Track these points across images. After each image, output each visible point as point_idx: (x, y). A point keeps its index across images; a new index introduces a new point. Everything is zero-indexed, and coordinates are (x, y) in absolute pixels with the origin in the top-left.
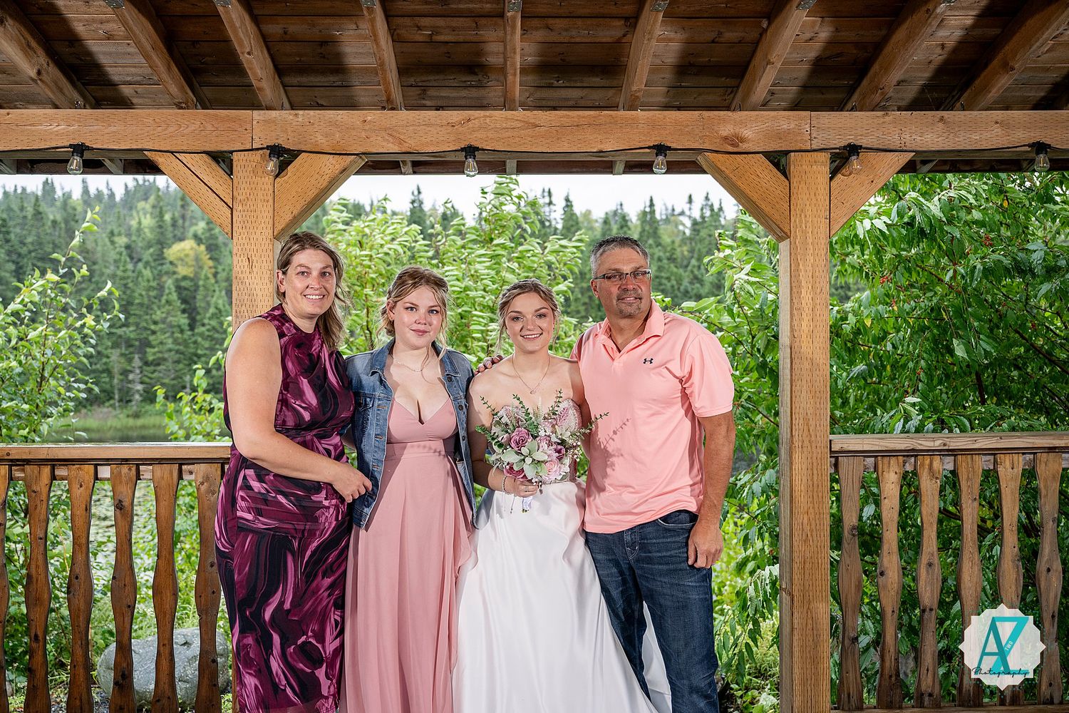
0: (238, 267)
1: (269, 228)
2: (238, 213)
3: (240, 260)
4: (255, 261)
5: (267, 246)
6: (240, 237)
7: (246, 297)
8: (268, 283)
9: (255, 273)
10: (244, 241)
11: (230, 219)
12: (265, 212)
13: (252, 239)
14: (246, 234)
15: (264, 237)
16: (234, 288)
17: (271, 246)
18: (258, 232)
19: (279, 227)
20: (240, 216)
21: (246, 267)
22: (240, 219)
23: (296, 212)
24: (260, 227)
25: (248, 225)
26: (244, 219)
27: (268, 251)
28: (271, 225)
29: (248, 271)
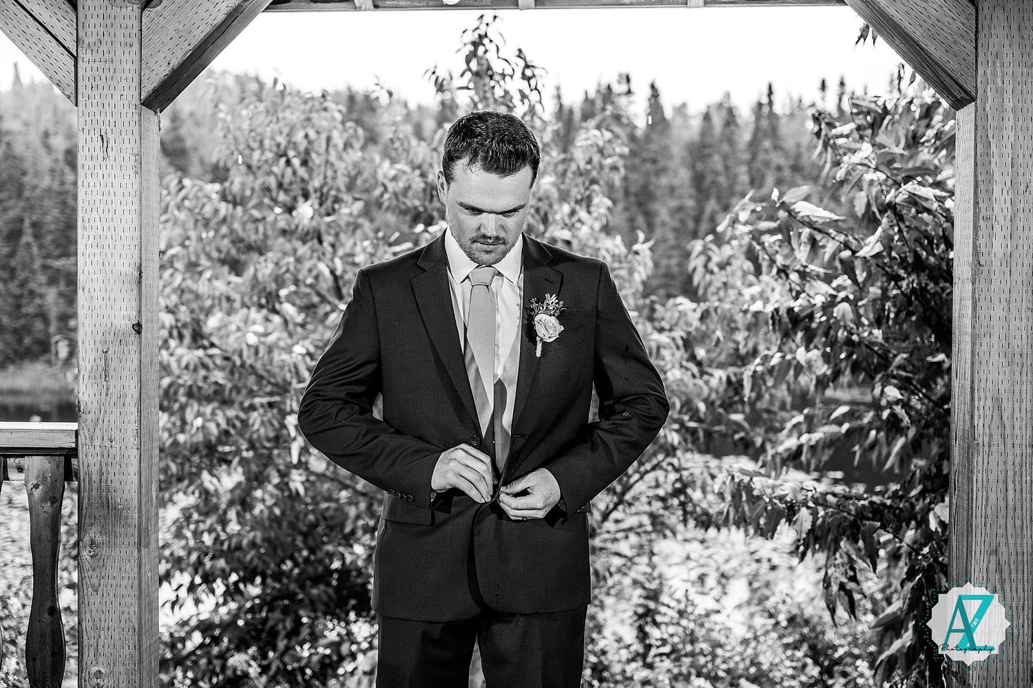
0: (86, 149)
1: (133, 89)
2: (86, 65)
3: (89, 138)
4: (111, 141)
5: (130, 115)
6: (89, 103)
7: (99, 197)
8: (133, 175)
9: (112, 159)
10: (94, 109)
11: (73, 74)
12: (127, 62)
13: (106, 106)
14: (97, 97)
15: (126, 103)
16: (80, 183)
17: (136, 117)
18: (117, 95)
19: (149, 87)
20: (89, 69)
21: (98, 149)
22: (89, 73)
23: (175, 62)
24: (119, 87)
25: (101, 84)
26: (95, 73)
27: (132, 124)
28: (136, 83)
29: (101, 155)
